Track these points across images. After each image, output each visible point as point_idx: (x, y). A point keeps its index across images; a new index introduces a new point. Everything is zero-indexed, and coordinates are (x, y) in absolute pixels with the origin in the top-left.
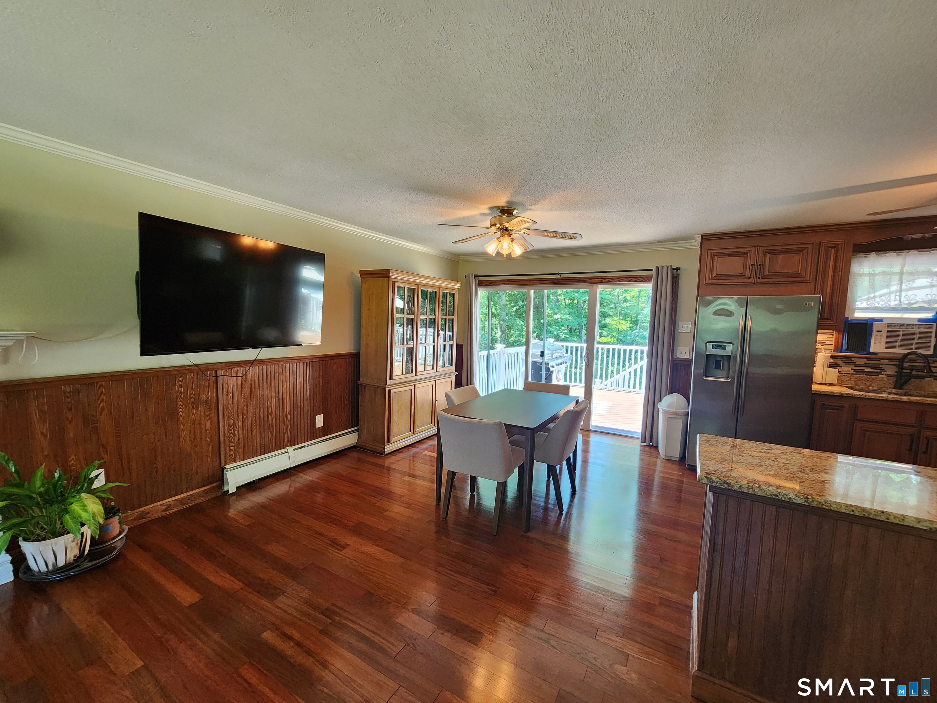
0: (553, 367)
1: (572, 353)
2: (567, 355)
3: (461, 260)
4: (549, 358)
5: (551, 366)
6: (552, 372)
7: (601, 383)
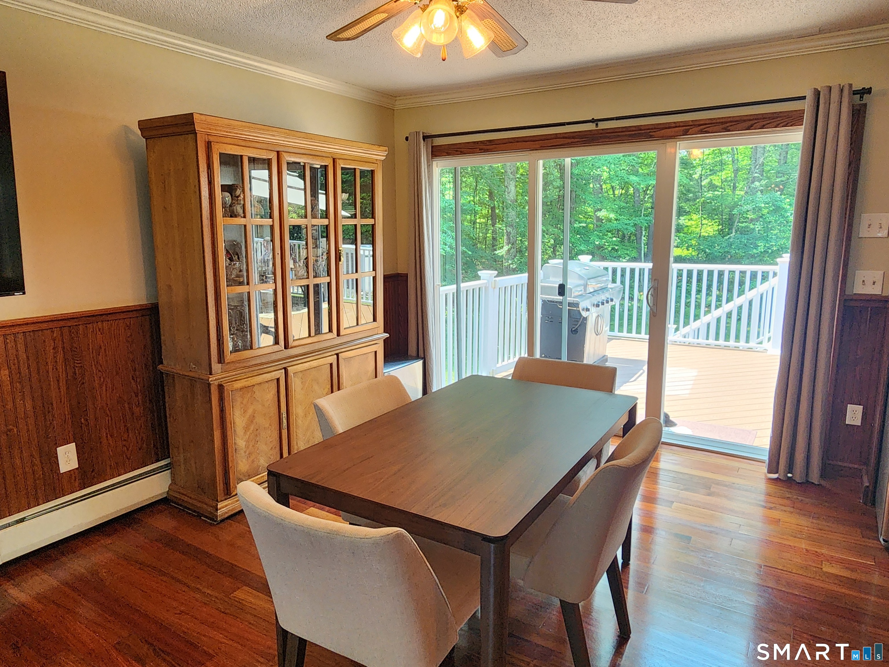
0: (588, 310)
1: (623, 282)
2: (614, 285)
3: (399, 105)
4: (580, 293)
5: (583, 310)
6: (585, 319)
7: (677, 329)
